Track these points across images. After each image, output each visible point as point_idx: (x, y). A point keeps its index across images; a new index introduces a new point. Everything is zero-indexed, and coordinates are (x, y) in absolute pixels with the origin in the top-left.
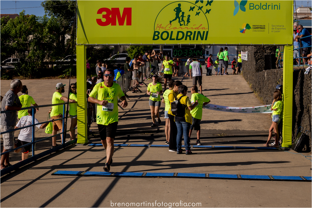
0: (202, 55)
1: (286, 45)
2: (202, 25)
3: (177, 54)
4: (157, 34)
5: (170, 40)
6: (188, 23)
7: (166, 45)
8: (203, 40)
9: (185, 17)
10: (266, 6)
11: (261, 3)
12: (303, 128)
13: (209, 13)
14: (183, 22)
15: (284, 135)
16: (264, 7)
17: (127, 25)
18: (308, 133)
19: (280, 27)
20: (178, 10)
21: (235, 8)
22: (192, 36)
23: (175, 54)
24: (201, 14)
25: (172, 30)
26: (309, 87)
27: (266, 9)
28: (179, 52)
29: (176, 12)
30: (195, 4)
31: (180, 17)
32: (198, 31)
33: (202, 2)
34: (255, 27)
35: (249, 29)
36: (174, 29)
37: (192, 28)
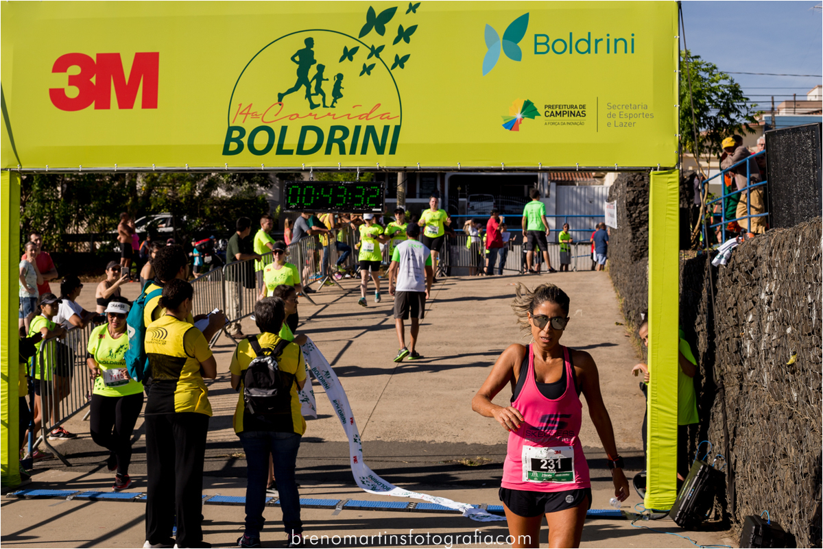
0: (379, 203)
1: (655, 169)
2: (379, 105)
3: (301, 200)
4: (236, 134)
5: (277, 154)
6: (335, 101)
7: (265, 170)
8: (383, 153)
9: (327, 80)
10: (589, 42)
11: (571, 34)
12: (713, 445)
13: (402, 67)
14: (320, 96)
15: (651, 468)
16: (583, 46)
17: (145, 106)
18: (724, 462)
19: (633, 112)
20: (305, 58)
21: (486, 49)
22: (348, 142)
23: (294, 200)
24: (379, 70)
25: (285, 122)
26: (728, 307)
27: (589, 53)
28: (304, 193)
29: (297, 66)
30: (357, 38)
31: (310, 81)
32: (368, 127)
33: (381, 31)
34: (552, 112)
35: (534, 118)
36: (290, 119)
37: (350, 117)
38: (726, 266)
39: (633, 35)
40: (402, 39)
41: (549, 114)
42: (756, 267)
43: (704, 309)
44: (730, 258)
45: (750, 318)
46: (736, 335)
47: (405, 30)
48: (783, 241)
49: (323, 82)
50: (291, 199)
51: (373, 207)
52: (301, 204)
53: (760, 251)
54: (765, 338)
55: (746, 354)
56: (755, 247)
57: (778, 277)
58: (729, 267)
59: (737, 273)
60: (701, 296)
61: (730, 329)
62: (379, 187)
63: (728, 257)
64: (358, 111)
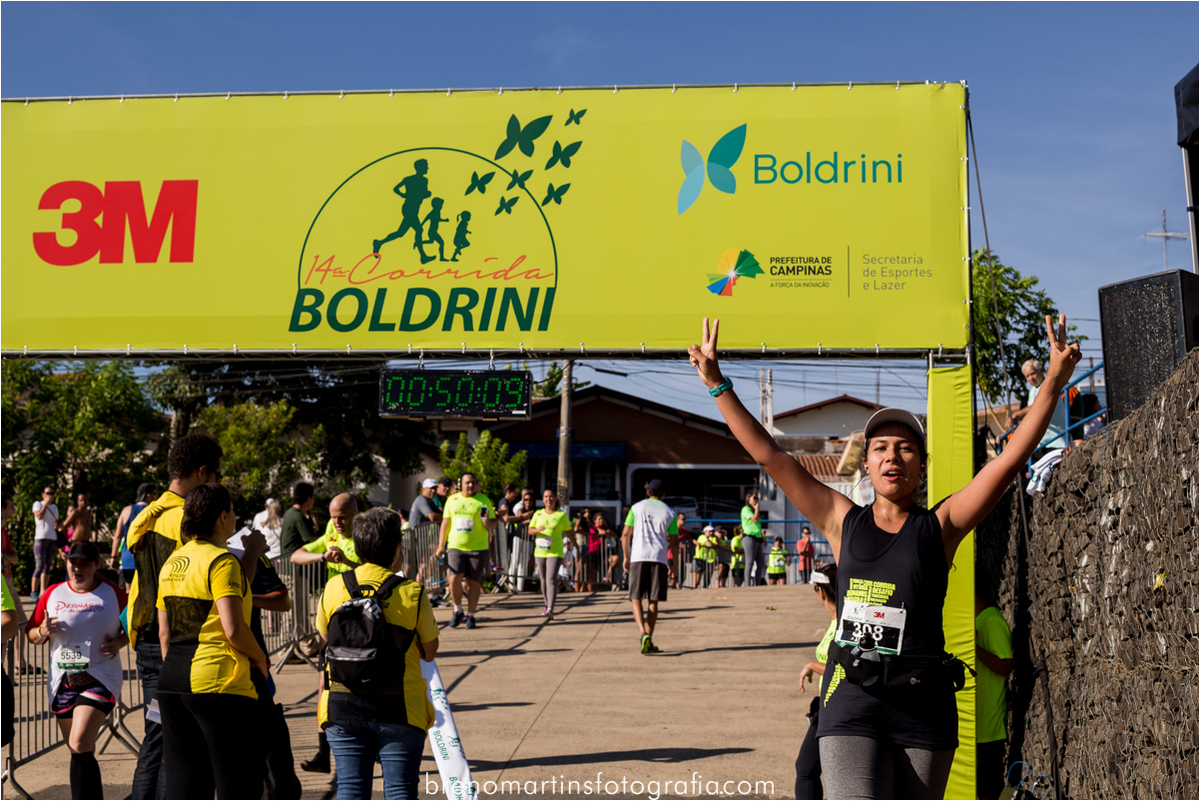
0: (523, 402)
1: (936, 352)
2: (524, 257)
3: (405, 398)
4: (309, 300)
6: (458, 251)
7: (351, 354)
8: (529, 329)
9: (447, 220)
10: (835, 166)
11: (808, 154)
12: (1031, 768)
13: (559, 201)
14: (436, 244)
16: (826, 172)
17: (174, 258)
18: (1050, 788)
19: (902, 267)
20: (415, 188)
21: (684, 177)
22: (477, 313)
23: (394, 399)
24: (524, 206)
25: (383, 283)
26: (1049, 552)
27: (836, 181)
28: (411, 388)
29: (404, 200)
30: (493, 160)
31: (421, 222)
32: (506, 289)
33: (528, 150)
34: (782, 268)
35: (754, 277)
36: (391, 278)
37: (480, 275)
38: (1044, 492)
39: (900, 156)
40: (559, 161)
41: (777, 271)
42: (1091, 481)
43: (1011, 569)
44: (1051, 479)
45: (1085, 560)
46: (1062, 593)
47: (563, 149)
48: (1133, 425)
49: (440, 223)
50: (391, 396)
51: (513, 408)
52: (405, 404)
53: (1096, 458)
54: (1110, 579)
55: (1080, 615)
56: (1089, 453)
57: (1128, 482)
58: (1049, 492)
59: (1062, 498)
60: (1006, 550)
61: (1054, 586)
62: (523, 379)
63: (1048, 479)
64: (493, 267)
